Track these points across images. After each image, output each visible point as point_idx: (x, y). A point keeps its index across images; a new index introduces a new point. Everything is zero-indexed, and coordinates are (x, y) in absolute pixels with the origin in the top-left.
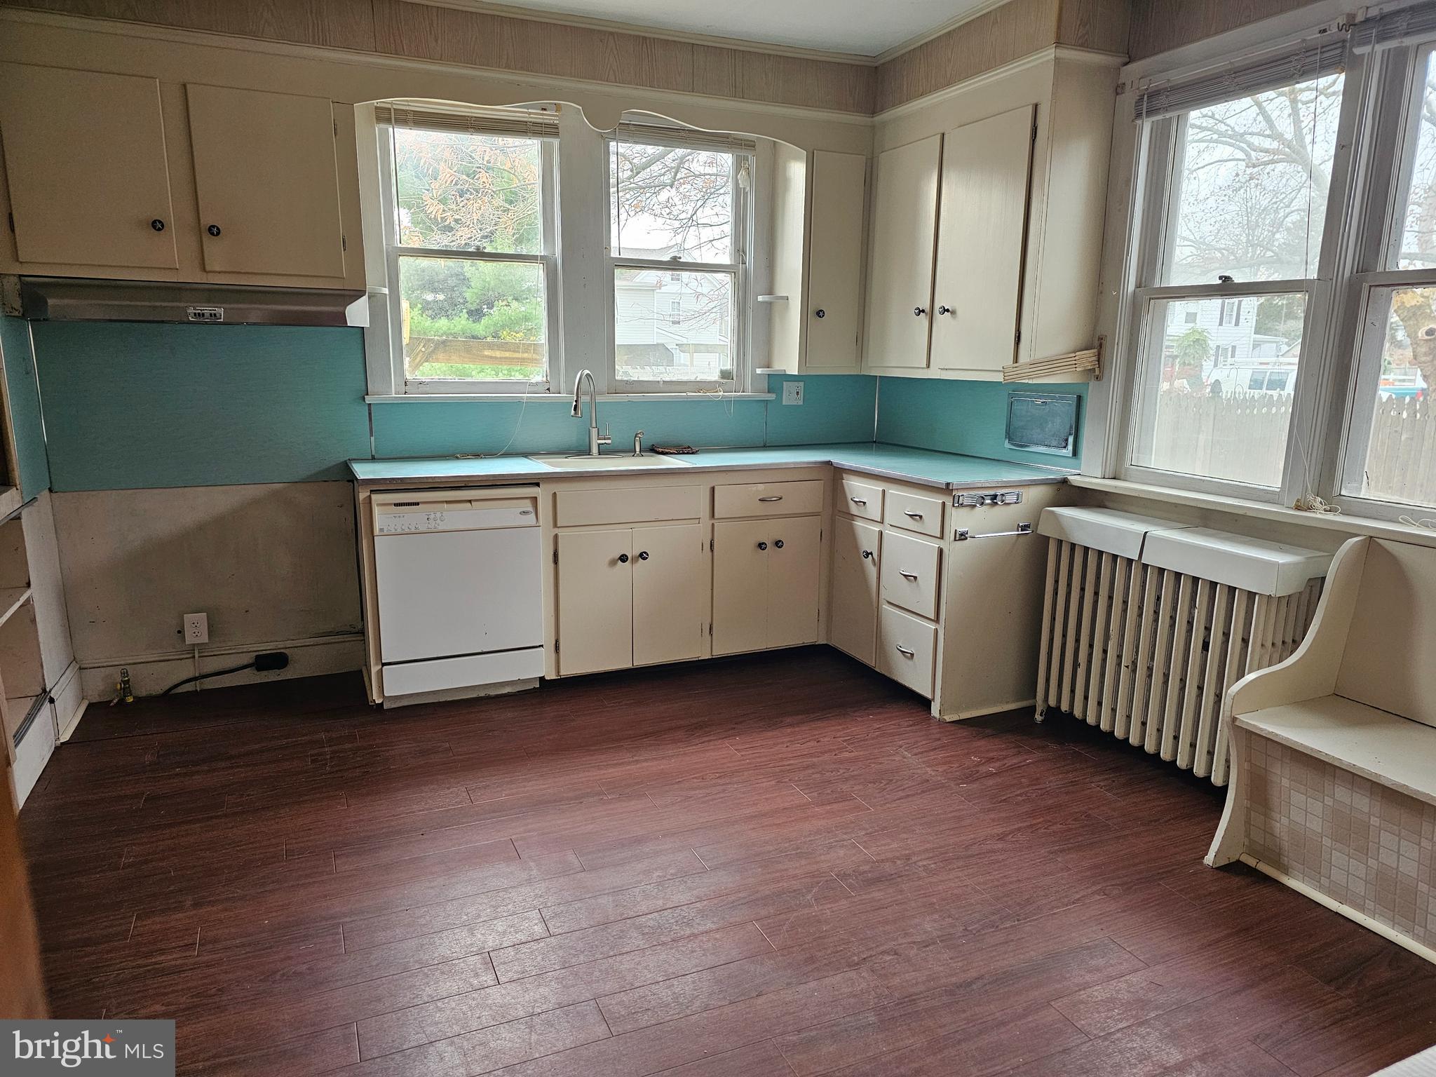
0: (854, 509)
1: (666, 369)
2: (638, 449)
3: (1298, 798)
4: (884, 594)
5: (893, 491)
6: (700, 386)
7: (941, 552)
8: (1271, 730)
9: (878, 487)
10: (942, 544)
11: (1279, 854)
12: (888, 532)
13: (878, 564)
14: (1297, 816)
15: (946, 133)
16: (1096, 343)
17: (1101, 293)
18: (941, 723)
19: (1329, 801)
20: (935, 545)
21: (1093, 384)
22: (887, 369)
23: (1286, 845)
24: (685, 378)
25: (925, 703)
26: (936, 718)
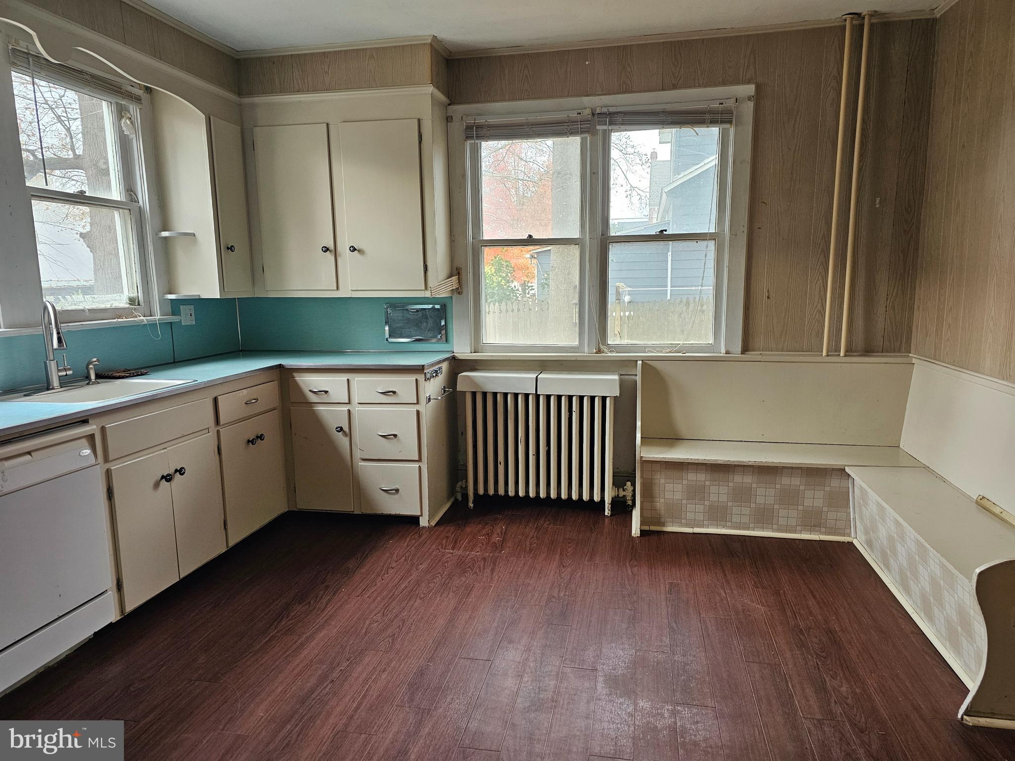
0: (313, 398)
1: (84, 297)
2: (93, 377)
3: (669, 487)
4: (358, 454)
5: (358, 379)
6: (117, 312)
7: (418, 412)
8: (662, 457)
9: (343, 378)
10: (417, 407)
11: (659, 518)
12: (357, 409)
13: (349, 435)
14: (669, 495)
15: (331, 123)
16: (455, 272)
17: (453, 241)
18: (430, 529)
19: (685, 482)
20: (414, 409)
21: (455, 296)
22: (287, 292)
23: (663, 512)
24: (102, 306)
25: (415, 520)
26: (426, 527)
